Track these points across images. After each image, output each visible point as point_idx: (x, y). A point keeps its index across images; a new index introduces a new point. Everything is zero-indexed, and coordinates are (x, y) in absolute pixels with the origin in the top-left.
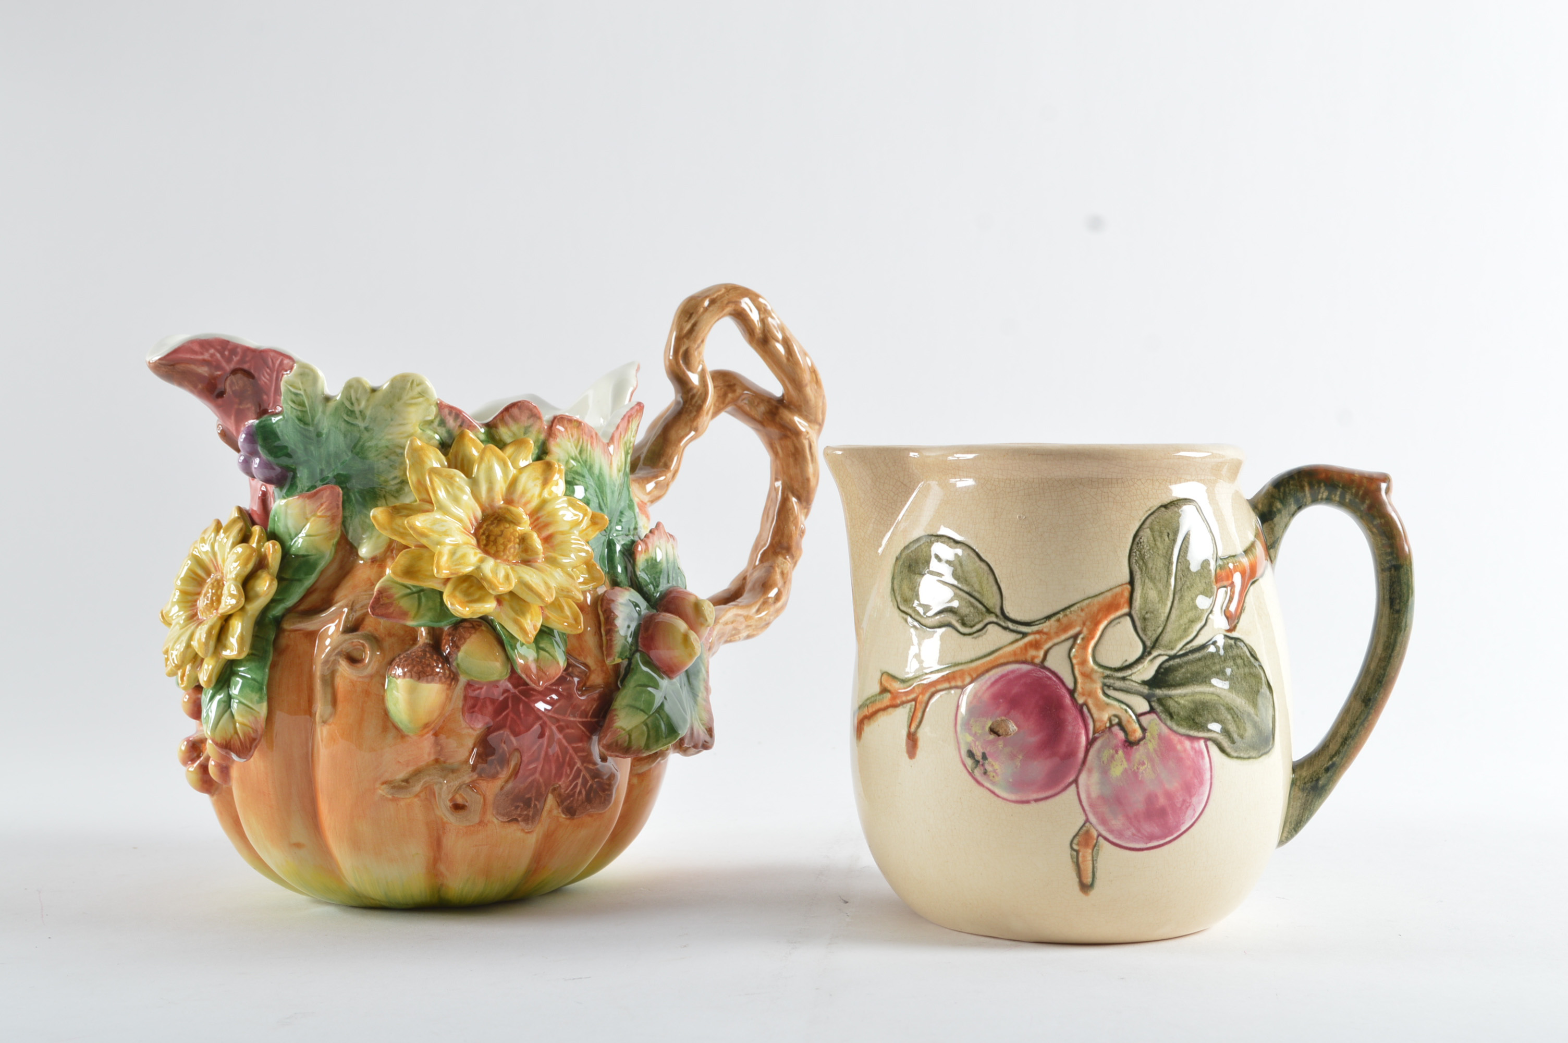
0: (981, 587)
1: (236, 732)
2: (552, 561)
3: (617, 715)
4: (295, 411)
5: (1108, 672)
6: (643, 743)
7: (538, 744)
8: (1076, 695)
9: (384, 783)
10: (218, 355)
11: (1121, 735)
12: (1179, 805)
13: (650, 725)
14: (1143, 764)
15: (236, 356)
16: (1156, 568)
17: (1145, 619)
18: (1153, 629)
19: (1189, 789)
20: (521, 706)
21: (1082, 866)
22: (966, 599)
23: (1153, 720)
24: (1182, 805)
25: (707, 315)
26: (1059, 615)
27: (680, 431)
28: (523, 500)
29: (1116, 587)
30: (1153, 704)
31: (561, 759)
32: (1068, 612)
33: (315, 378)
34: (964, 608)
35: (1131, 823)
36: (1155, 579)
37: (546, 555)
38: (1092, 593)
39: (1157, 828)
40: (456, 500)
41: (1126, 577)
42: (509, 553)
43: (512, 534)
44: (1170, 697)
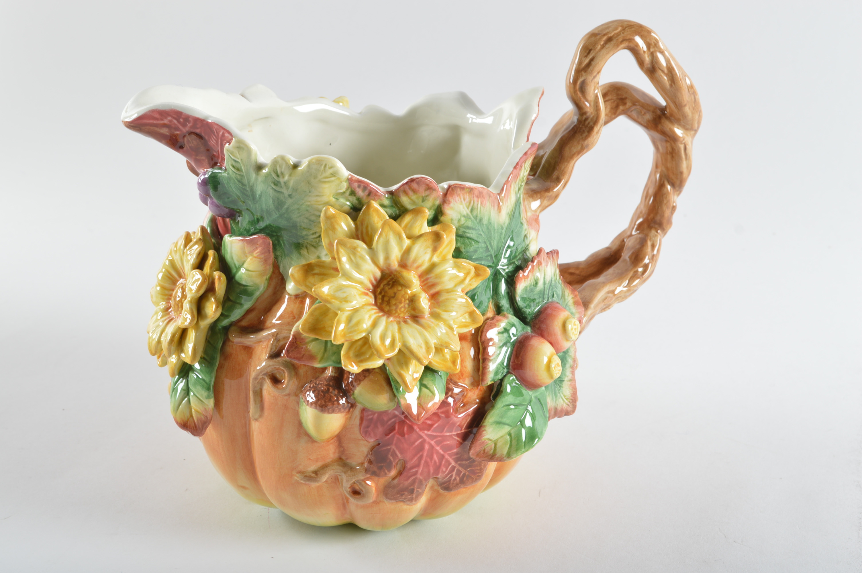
1: (191, 416)
2: (435, 315)
3: (485, 430)
4: (235, 174)
6: (505, 451)
7: (419, 455)
9: (299, 472)
10: (175, 121)
13: (513, 435)
15: (189, 123)
20: (406, 429)
25: (604, 51)
27: (573, 148)
28: (415, 265)
31: (438, 464)
33: (249, 151)
37: (432, 310)
40: (357, 267)
42: (400, 311)
43: (403, 296)
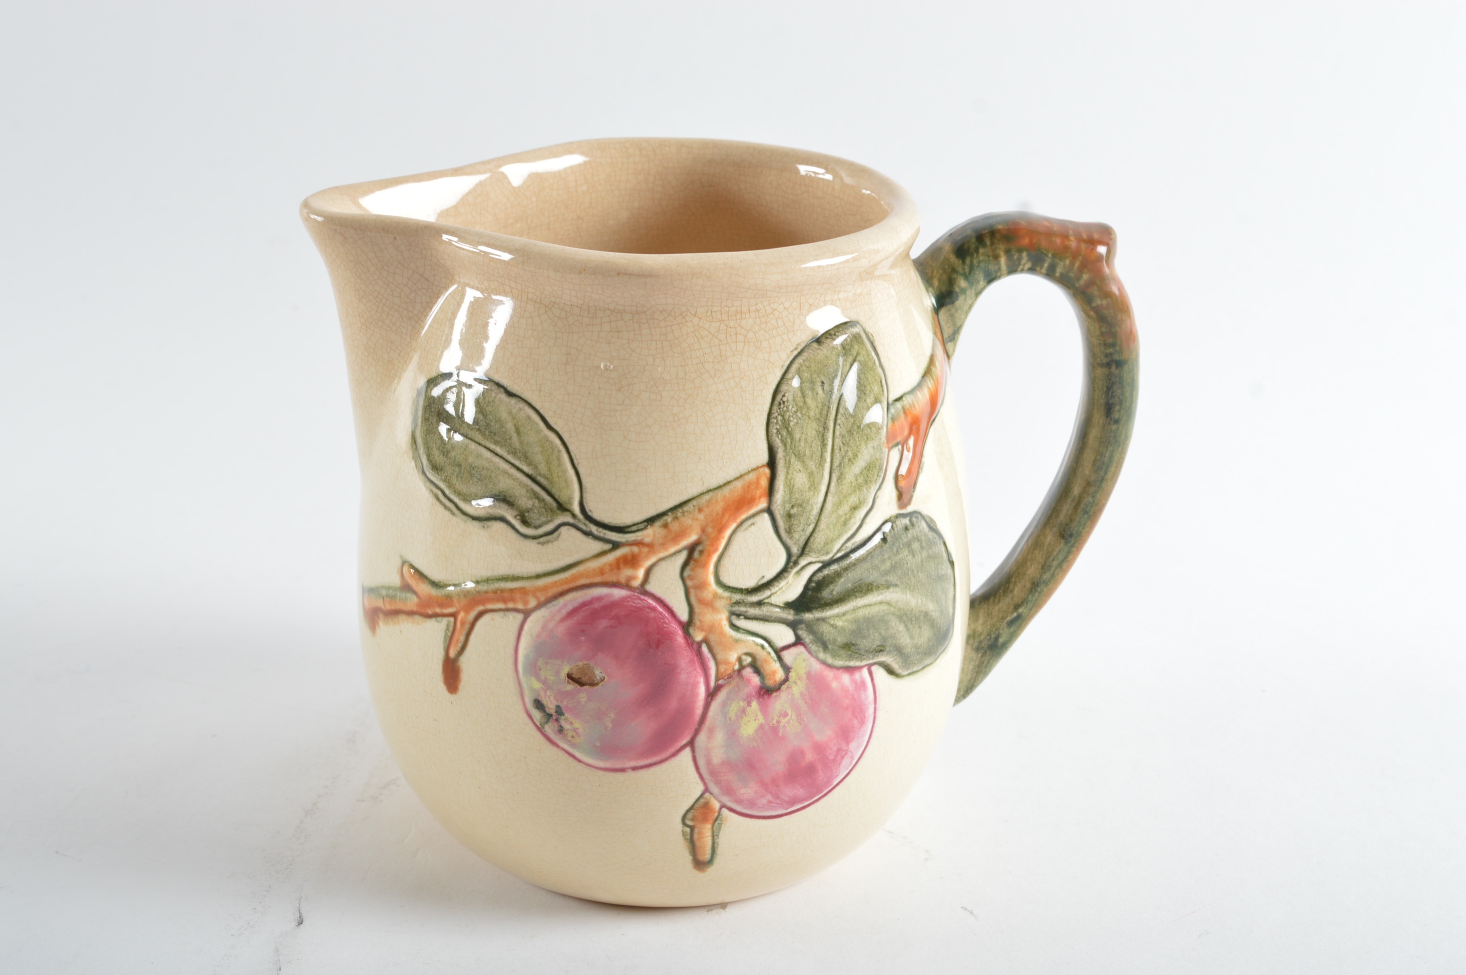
0: (549, 469)
5: (737, 597)
8: (691, 631)
11: (756, 680)
12: (831, 757)
14: (786, 715)
16: (806, 439)
17: (789, 516)
18: (801, 528)
19: (846, 734)
21: (697, 843)
22: (527, 486)
23: (799, 654)
24: (836, 756)
26: (666, 518)
29: (749, 472)
30: (800, 632)
32: (679, 513)
34: (525, 499)
35: (767, 789)
36: (805, 455)
38: (714, 483)
39: (801, 790)
41: (764, 458)
44: (823, 620)
